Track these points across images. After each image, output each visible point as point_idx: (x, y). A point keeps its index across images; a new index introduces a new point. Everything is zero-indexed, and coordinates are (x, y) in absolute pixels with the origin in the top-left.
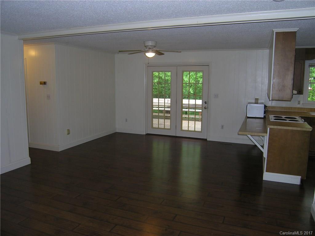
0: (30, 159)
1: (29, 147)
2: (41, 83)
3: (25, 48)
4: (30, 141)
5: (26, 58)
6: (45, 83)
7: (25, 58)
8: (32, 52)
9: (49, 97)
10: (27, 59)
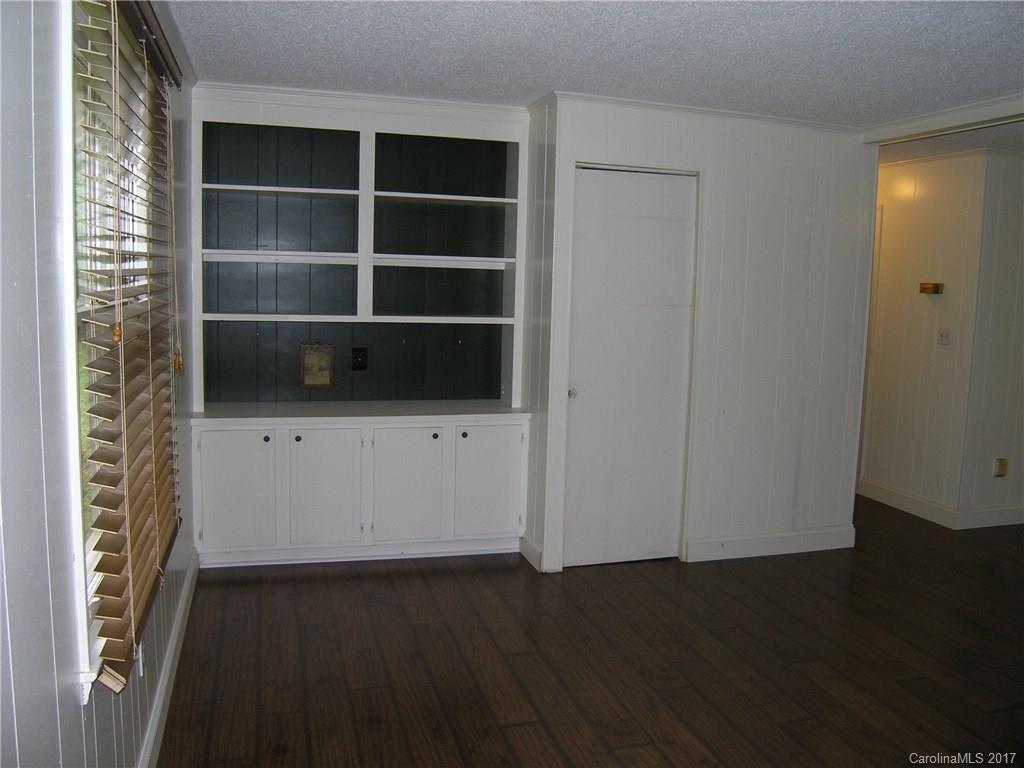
0: (854, 532)
1: (857, 495)
2: (924, 289)
3: (883, 173)
4: (862, 475)
5: (882, 207)
6: (937, 289)
7: (879, 204)
8: (903, 187)
9: (947, 337)
10: (885, 208)
